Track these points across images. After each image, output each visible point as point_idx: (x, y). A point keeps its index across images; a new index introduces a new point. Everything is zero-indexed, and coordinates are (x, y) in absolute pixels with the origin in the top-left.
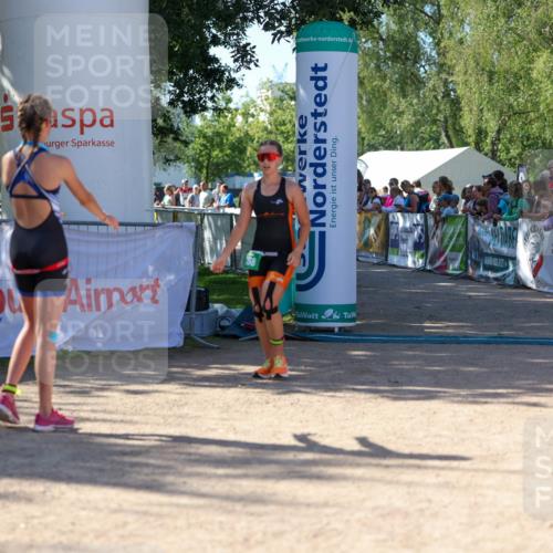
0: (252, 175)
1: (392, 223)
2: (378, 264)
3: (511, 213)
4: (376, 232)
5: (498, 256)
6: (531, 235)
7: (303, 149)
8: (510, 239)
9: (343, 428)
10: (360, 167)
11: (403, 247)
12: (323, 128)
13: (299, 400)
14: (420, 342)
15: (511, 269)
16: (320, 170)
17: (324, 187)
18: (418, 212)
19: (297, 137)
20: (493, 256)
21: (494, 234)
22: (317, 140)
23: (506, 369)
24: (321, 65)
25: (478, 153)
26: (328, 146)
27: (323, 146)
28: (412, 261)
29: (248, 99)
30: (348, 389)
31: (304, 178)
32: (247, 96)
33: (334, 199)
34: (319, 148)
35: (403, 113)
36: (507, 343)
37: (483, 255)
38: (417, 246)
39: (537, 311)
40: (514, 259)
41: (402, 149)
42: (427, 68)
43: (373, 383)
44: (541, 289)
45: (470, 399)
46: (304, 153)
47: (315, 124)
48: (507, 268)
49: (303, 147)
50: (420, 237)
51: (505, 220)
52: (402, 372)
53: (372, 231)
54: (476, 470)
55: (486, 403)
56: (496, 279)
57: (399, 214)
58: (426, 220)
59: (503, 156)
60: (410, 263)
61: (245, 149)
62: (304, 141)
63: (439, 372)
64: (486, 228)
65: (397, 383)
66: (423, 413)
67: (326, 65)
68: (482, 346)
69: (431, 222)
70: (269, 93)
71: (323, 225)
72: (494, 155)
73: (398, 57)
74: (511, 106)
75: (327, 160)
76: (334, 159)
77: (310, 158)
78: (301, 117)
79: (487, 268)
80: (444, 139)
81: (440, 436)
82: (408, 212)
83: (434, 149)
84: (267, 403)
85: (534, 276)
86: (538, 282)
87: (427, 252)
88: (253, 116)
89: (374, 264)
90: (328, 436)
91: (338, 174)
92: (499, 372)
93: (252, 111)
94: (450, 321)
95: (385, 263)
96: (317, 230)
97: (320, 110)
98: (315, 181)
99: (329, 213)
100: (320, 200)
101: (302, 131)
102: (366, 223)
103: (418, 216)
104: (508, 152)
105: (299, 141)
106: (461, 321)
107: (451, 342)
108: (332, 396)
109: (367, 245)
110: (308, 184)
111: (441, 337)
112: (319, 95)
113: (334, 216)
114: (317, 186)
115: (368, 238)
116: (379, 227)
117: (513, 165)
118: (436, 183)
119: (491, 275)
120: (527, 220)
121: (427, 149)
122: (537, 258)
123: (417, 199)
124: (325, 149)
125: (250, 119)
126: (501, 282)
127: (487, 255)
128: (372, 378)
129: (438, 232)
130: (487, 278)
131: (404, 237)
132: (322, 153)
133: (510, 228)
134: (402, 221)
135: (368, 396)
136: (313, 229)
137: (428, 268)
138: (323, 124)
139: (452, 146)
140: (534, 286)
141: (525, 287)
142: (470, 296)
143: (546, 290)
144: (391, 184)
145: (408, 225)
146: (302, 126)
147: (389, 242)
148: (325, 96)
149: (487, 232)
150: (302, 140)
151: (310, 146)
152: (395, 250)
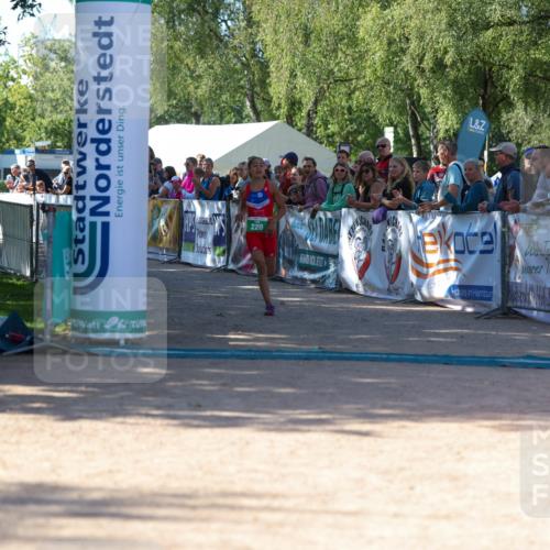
0: (12, 152)
1: (187, 212)
2: (170, 262)
3: (332, 202)
4: (167, 224)
5: (317, 253)
6: (358, 228)
7: (82, 121)
8: (332, 233)
9: (137, 461)
10: (151, 143)
11: (200, 242)
12: (107, 96)
13: (81, 428)
14: (226, 357)
15: (332, 269)
16: (103, 147)
17: (108, 167)
18: (220, 199)
19: (76, 105)
20: (310, 253)
21: (312, 228)
22: (100, 111)
23: (331, 390)
24: (106, 18)
25: (290, 128)
26: (114, 117)
27: (107, 117)
28: (211, 259)
29: (7, 59)
30: (140, 415)
31: (84, 156)
32: (6, 54)
33: (120, 183)
34: (102, 121)
35: (200, 77)
36: (330, 358)
37: (298, 252)
38: (217, 241)
39: (364, 320)
40: (336, 257)
41: (198, 122)
42: (229, 23)
43: (170, 407)
44: (369, 294)
45: (290, 426)
46: (83, 125)
47: (98, 90)
48: (327, 268)
49: (83, 118)
50: (221, 230)
51: (324, 210)
52: (204, 394)
53: (162, 223)
54: (303, 512)
55: (309, 431)
56: (313, 281)
57: (196, 202)
58: (228, 210)
59: (320, 132)
60: (208, 262)
61: (4, 120)
62: (85, 111)
63: (249, 393)
64: (302, 219)
65: (199, 407)
66: (233, 443)
67: (112, 18)
68: (301, 362)
69: (235, 210)
70: (34, 52)
71: (107, 214)
72: (310, 131)
73: (194, 10)
74: (331, 72)
75: (112, 135)
76: (121, 134)
77: (92, 132)
78: (81, 82)
79: (303, 268)
80: (248, 110)
81: (256, 471)
82: (206, 199)
83: (235, 123)
84: (42, 430)
85: (360, 278)
86: (366, 285)
87: (229, 249)
88: (13, 80)
89: (164, 262)
90: (119, 471)
91: (125, 152)
92: (323, 394)
93: (13, 73)
94: (260, 332)
95: (177, 261)
96: (99, 220)
97: (105, 73)
98: (97, 160)
99: (114, 200)
100: (103, 183)
101: (83, 99)
102: (155, 212)
103: (220, 203)
104: (326, 128)
105: (78, 111)
106: (273, 332)
107: (262, 358)
108: (123, 423)
109: (155, 239)
110: (90, 164)
111: (250, 351)
112: (104, 55)
113: (120, 203)
114: (99, 166)
115: (157, 230)
116: (170, 217)
117: (331, 144)
118: (243, 163)
119: (307, 276)
120: (352, 211)
121: (228, 123)
122: (363, 256)
123: (219, 184)
124: (110, 122)
125: (10, 83)
126: (320, 285)
127: (304, 252)
128: (168, 400)
129: (244, 224)
130: (303, 280)
131: (202, 229)
132: (107, 126)
133: (331, 220)
134: (200, 210)
135: (166, 422)
136: (94, 219)
137: (231, 266)
138: (108, 91)
139: (258, 120)
140: (361, 290)
141: (348, 291)
142: (282, 303)
143: (374, 295)
144: (187, 165)
145: (207, 214)
146: (82, 93)
147: (183, 235)
148: (111, 56)
149: (303, 224)
150: (82, 111)
151: (91, 117)
152: (191, 245)
